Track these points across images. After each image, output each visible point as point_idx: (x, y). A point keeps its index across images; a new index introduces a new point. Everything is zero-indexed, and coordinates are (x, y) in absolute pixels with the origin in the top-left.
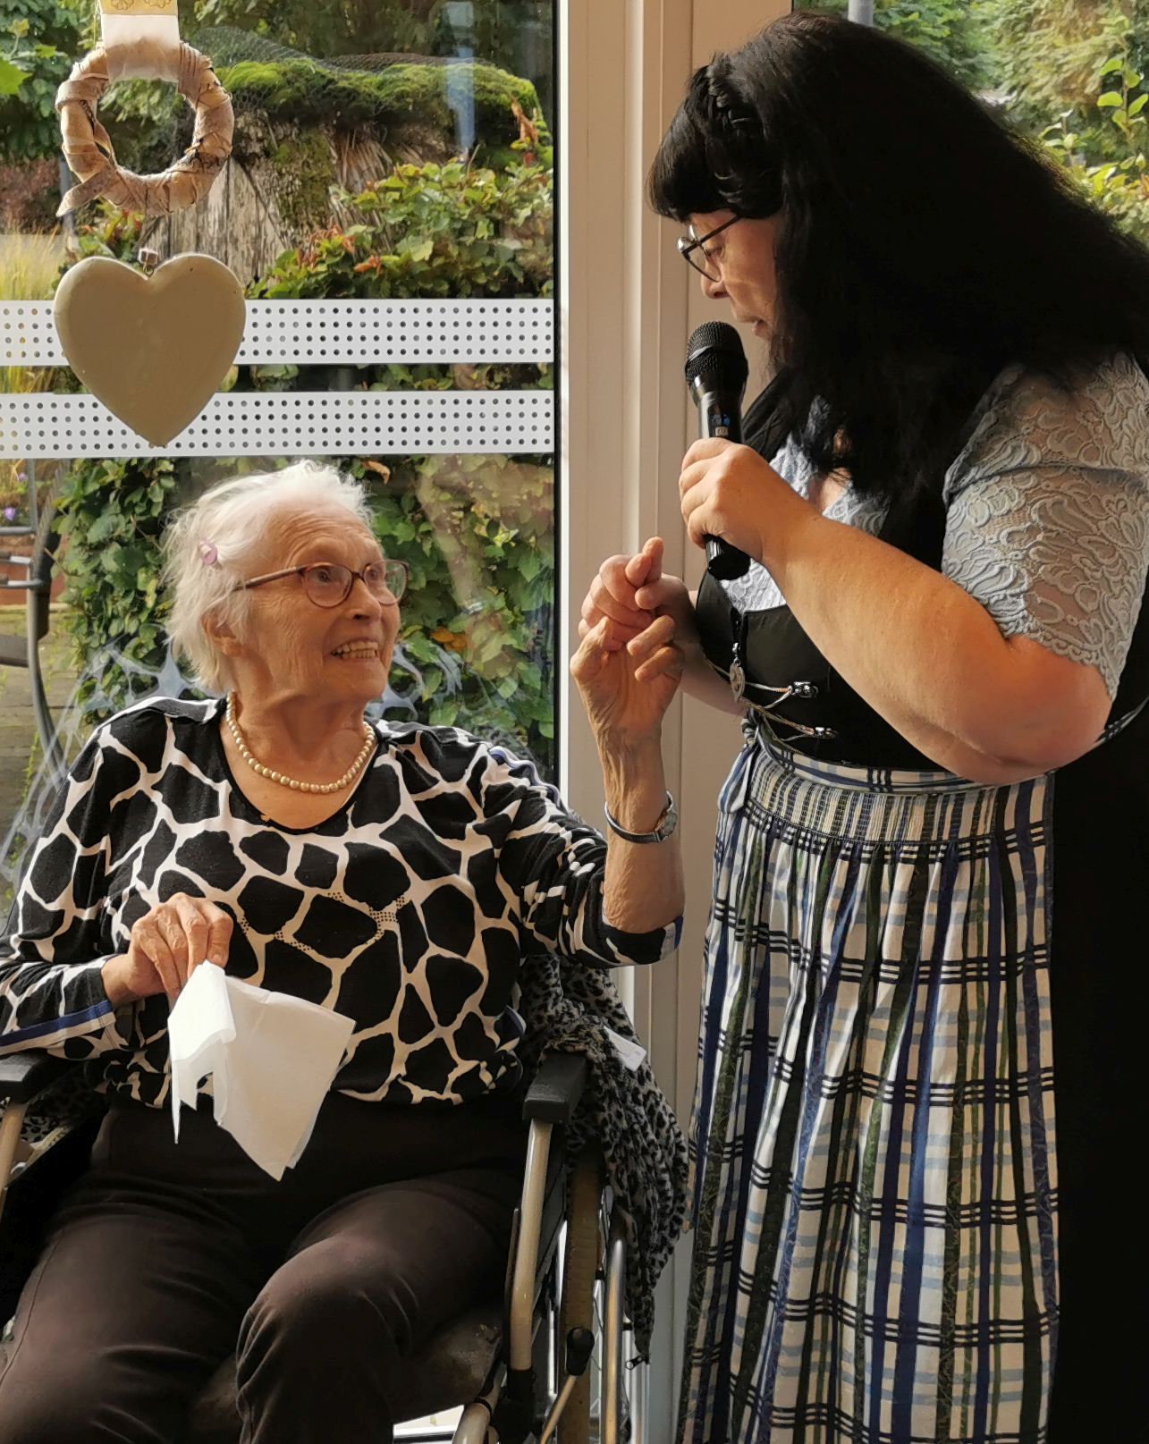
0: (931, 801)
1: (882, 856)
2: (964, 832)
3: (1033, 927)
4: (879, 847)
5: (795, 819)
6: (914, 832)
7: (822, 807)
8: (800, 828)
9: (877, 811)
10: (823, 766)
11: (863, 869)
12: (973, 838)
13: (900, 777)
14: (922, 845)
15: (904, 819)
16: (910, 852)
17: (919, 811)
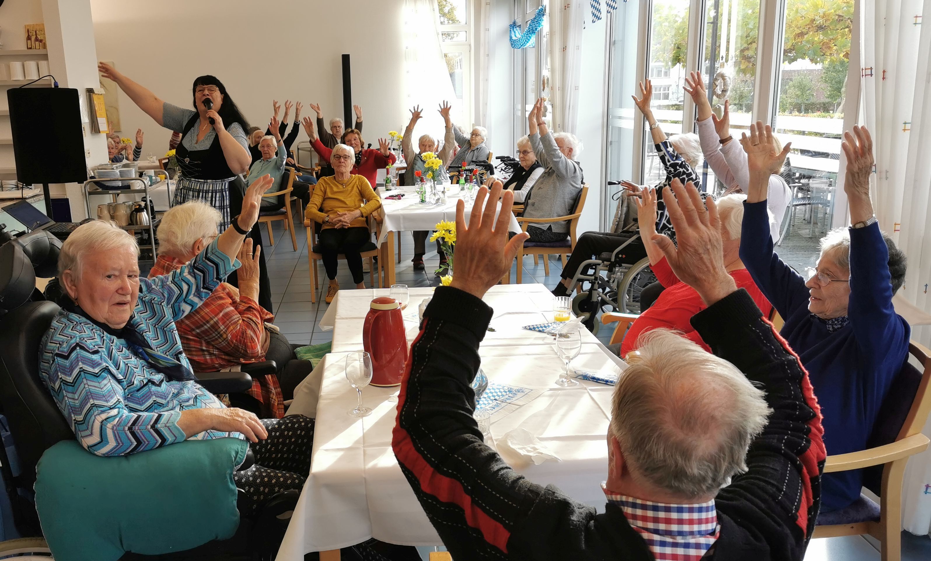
3: (227, 202)
4: (206, 190)
6: (211, 188)
7: (197, 185)
9: (205, 185)
13: (208, 181)
14: (212, 191)
15: (209, 187)
16: (210, 191)
17: (211, 186)
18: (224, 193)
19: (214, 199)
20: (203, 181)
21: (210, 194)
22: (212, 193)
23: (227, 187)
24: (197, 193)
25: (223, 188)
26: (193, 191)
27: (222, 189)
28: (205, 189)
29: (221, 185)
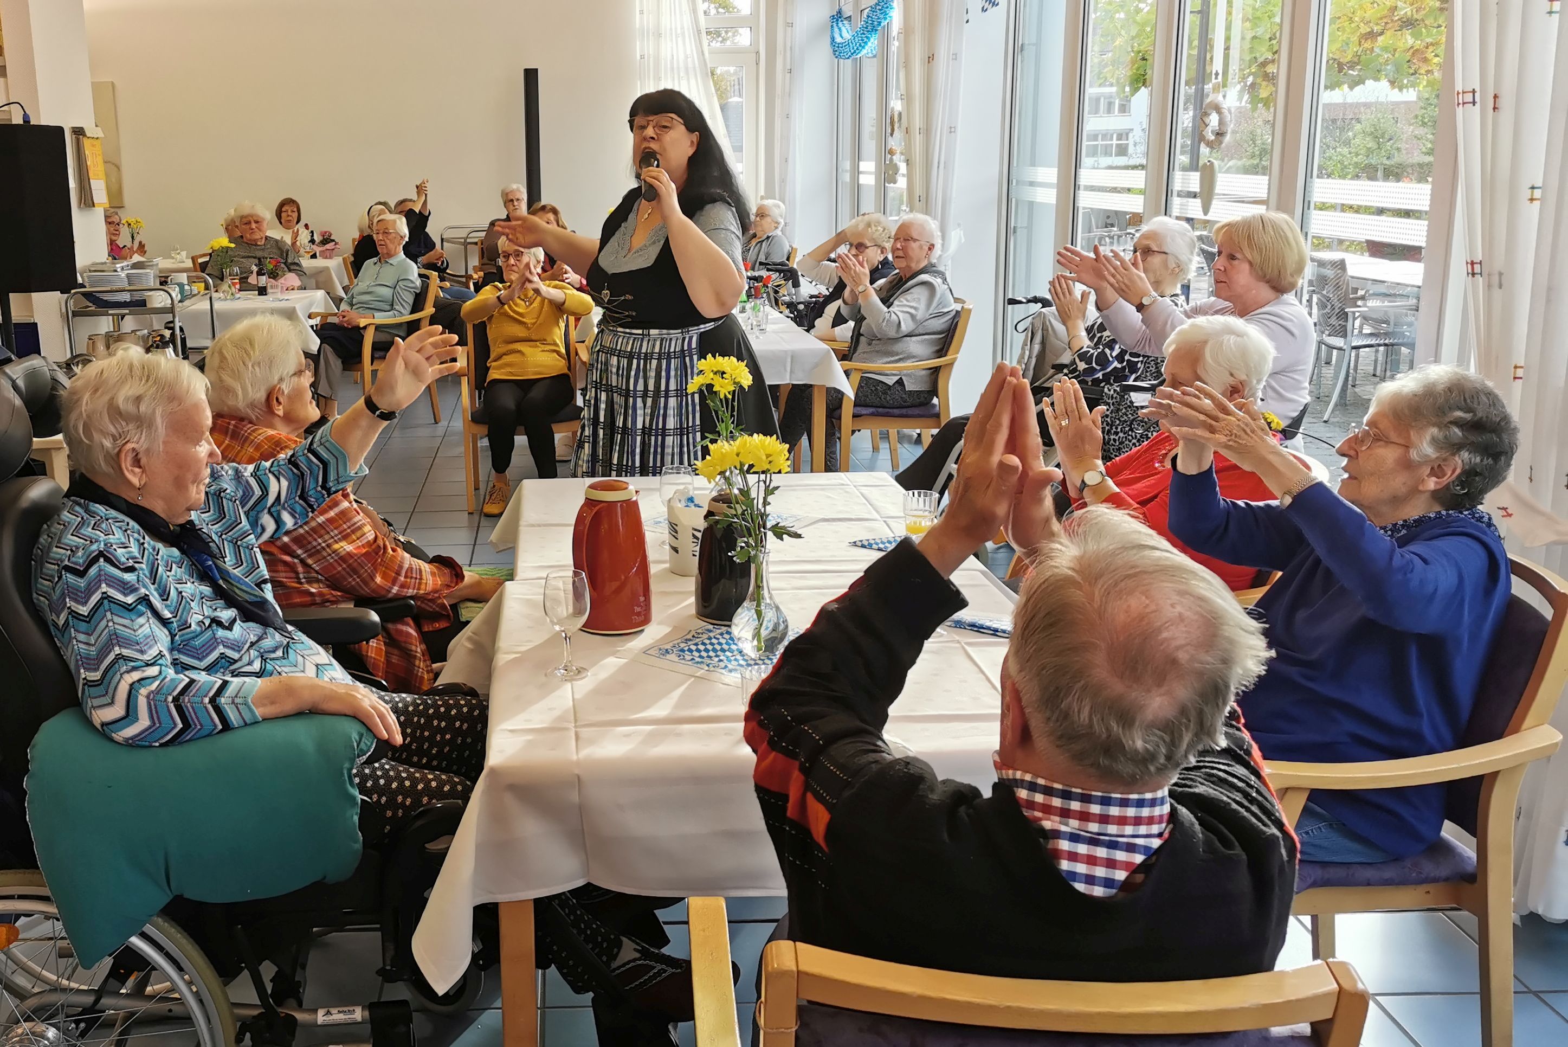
0: (662, 340)
1: (648, 357)
2: (672, 350)
4: (646, 354)
5: (618, 348)
6: (657, 350)
7: (627, 343)
8: (620, 351)
9: (645, 343)
10: (628, 330)
11: (642, 361)
12: (675, 352)
13: (653, 332)
14: (660, 354)
15: (654, 346)
16: (656, 356)
17: (658, 343)
18: (687, 359)
19: (663, 374)
20: (640, 331)
21: (654, 362)
22: (659, 359)
23: (694, 345)
24: (626, 361)
25: (686, 348)
26: (618, 356)
27: (682, 350)
28: (644, 350)
29: (680, 342)
